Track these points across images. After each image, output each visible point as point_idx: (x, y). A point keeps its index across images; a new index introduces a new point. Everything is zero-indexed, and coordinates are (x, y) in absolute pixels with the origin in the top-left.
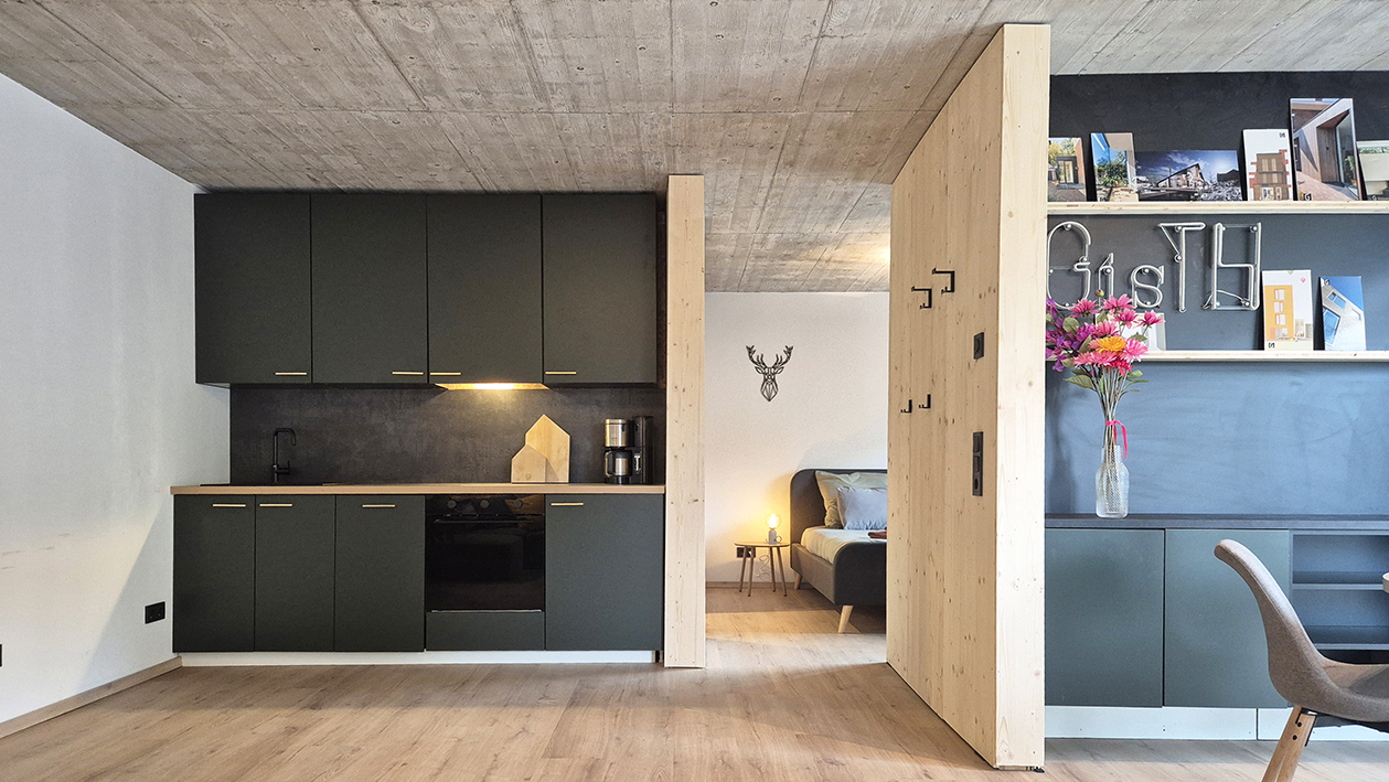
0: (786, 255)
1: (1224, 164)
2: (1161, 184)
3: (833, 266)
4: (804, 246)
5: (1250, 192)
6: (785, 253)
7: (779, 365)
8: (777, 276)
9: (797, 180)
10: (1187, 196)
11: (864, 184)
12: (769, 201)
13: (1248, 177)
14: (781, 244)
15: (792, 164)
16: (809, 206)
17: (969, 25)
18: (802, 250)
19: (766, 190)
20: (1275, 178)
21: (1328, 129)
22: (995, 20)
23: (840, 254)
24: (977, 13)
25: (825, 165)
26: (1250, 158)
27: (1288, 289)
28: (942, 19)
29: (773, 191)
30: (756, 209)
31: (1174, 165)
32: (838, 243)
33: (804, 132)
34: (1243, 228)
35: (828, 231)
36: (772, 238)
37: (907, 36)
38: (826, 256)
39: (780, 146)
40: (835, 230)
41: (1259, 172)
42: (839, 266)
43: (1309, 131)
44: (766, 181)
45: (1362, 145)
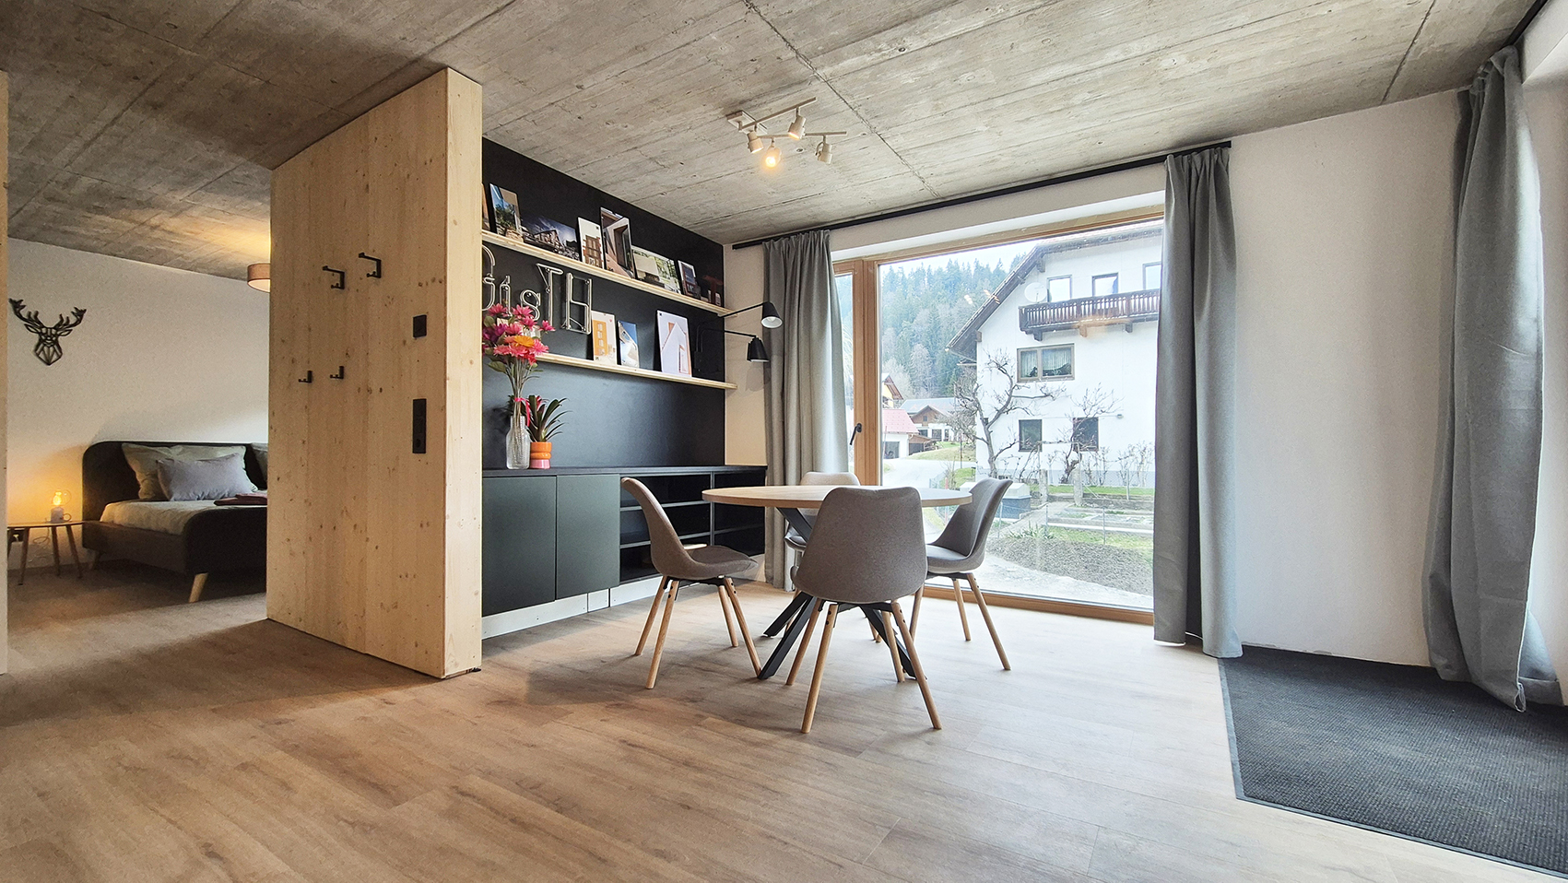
0: (96, 207)
1: (568, 236)
2: (536, 236)
3: (157, 234)
4: (127, 203)
5: (583, 257)
6: (97, 204)
7: (64, 326)
8: (67, 228)
9: (155, 126)
10: (551, 249)
11: (241, 159)
12: (101, 138)
13: (582, 248)
14: (95, 192)
15: (156, 107)
16: (155, 162)
17: (418, 53)
18: (124, 206)
19: (102, 124)
20: (595, 254)
21: (619, 232)
22: (441, 60)
23: (173, 223)
24: (429, 46)
25: (202, 123)
26: (583, 237)
27: (604, 324)
28: (397, 35)
29: (115, 127)
30: (77, 143)
31: (543, 226)
32: (178, 211)
33: (192, 77)
34: (581, 278)
35: (169, 195)
36: (86, 182)
37: (357, 33)
38: (154, 221)
39: (149, 80)
40: (179, 197)
41: (588, 247)
42: (168, 237)
43: (611, 229)
44: (109, 113)
45: (632, 247)
